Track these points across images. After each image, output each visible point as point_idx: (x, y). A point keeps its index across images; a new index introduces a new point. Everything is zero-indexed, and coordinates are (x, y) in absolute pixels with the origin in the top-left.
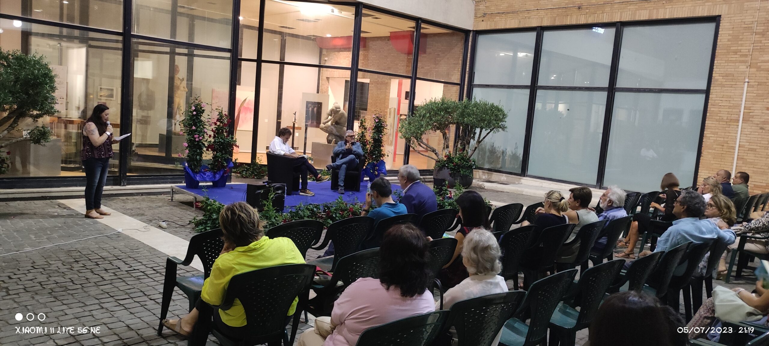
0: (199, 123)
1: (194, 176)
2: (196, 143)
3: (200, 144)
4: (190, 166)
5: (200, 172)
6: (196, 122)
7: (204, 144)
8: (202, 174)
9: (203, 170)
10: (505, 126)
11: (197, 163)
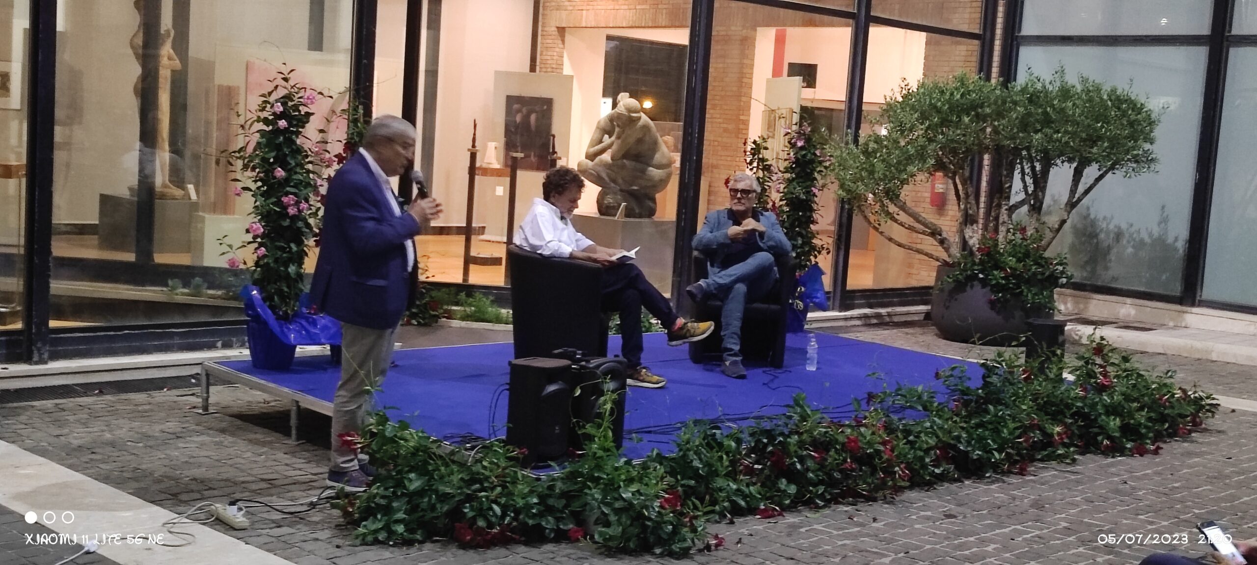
0: (295, 158)
1: (282, 331)
2: (287, 223)
3: (300, 224)
4: (267, 298)
5: (297, 315)
6: (286, 155)
7: (308, 226)
8: (304, 323)
9: (304, 310)
10: (1154, 156)
11: (288, 287)
